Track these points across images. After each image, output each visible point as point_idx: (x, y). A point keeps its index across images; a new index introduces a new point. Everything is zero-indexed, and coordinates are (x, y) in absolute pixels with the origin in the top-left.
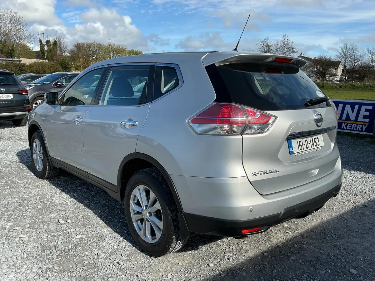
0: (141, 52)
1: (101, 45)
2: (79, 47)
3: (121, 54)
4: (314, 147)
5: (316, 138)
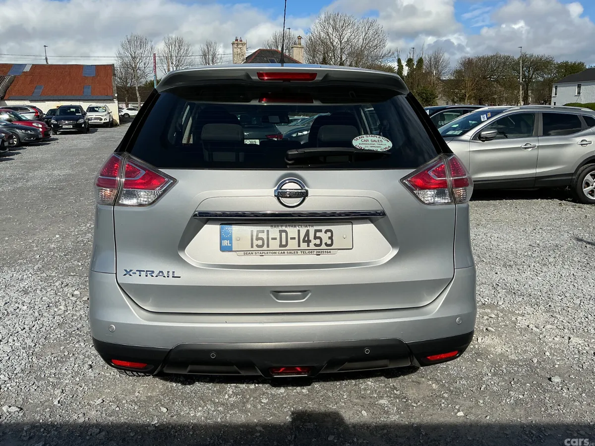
0: (583, 64)
1: (507, 58)
2: (469, 64)
3: (542, 70)
4: (309, 246)
5: (323, 231)
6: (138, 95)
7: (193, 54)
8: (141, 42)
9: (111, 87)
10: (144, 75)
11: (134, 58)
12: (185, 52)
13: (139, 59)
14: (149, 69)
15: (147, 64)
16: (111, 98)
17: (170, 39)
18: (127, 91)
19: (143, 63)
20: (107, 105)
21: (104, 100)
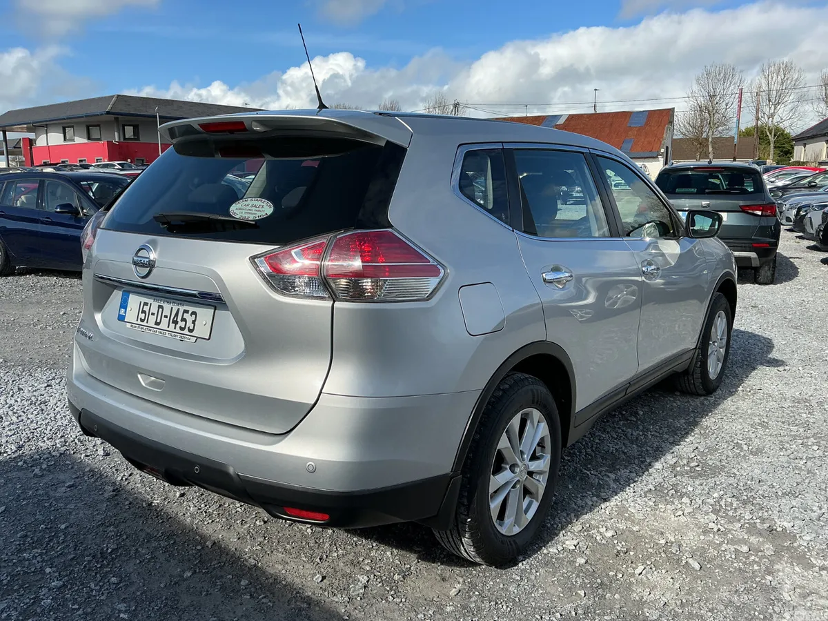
4: (175, 328)
5: (190, 312)
6: (710, 149)
7: (806, 84)
8: (726, 74)
9: (660, 139)
10: (725, 120)
11: (712, 97)
12: (793, 83)
13: (720, 98)
14: (731, 112)
15: (729, 106)
16: (655, 155)
17: (772, 64)
18: (700, 144)
19: (724, 104)
20: (646, 164)
21: (645, 158)
